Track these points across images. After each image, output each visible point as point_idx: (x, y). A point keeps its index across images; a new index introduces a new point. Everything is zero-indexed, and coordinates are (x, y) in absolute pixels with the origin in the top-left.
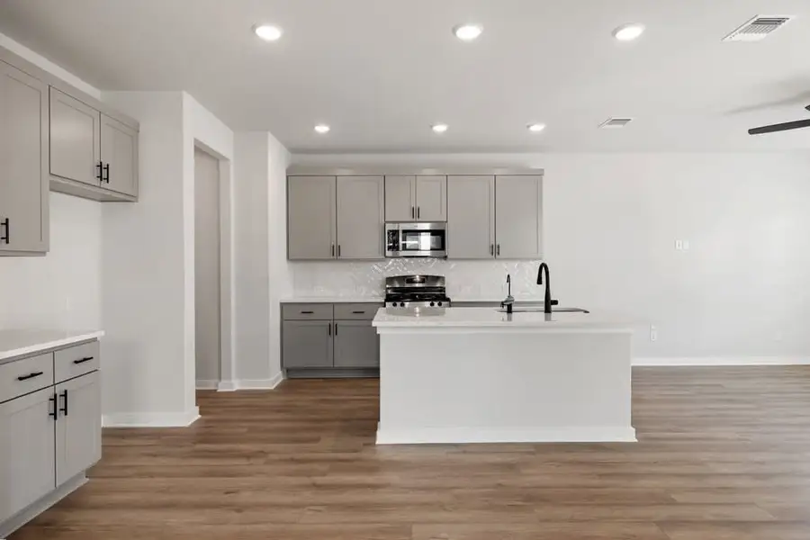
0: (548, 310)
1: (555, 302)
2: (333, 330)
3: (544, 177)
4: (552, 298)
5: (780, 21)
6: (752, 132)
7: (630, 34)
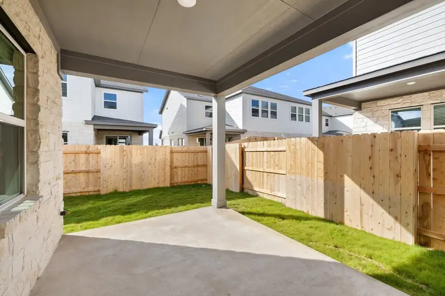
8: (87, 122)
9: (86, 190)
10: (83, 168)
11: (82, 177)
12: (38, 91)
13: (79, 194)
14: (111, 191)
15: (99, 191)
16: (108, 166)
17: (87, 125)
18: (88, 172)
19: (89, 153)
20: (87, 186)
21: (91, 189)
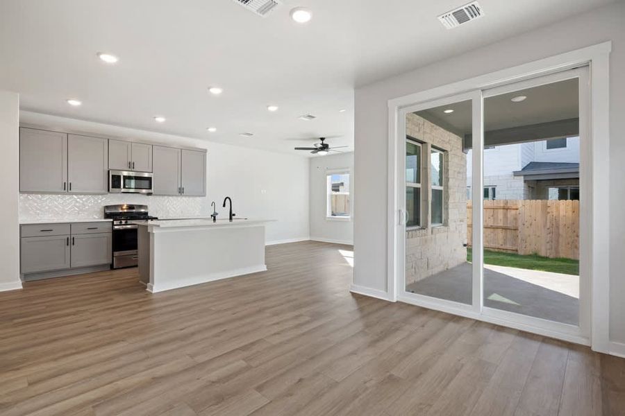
0: (231, 219)
1: (234, 215)
2: (70, 242)
3: (207, 153)
4: (233, 213)
5: (313, 117)
6: (296, 149)
7: (273, 109)
8: (516, 174)
9: (503, 247)
10: (501, 224)
11: (500, 234)
12: (448, 170)
13: (497, 250)
14: (531, 253)
15: (517, 251)
16: (527, 224)
17: (516, 177)
18: (505, 229)
19: (507, 209)
20: (505, 243)
21: (508, 246)
